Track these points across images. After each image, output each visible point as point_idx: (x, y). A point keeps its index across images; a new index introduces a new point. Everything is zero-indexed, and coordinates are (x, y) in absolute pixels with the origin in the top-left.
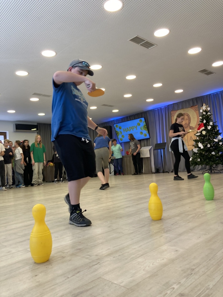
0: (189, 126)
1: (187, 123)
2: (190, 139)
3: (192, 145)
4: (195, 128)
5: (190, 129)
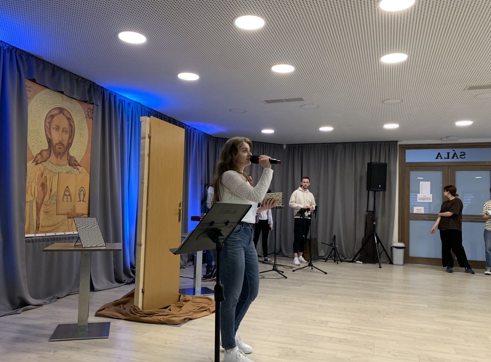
0: (66, 154)
2: (65, 195)
3: (68, 214)
4: (81, 166)
5: (68, 164)
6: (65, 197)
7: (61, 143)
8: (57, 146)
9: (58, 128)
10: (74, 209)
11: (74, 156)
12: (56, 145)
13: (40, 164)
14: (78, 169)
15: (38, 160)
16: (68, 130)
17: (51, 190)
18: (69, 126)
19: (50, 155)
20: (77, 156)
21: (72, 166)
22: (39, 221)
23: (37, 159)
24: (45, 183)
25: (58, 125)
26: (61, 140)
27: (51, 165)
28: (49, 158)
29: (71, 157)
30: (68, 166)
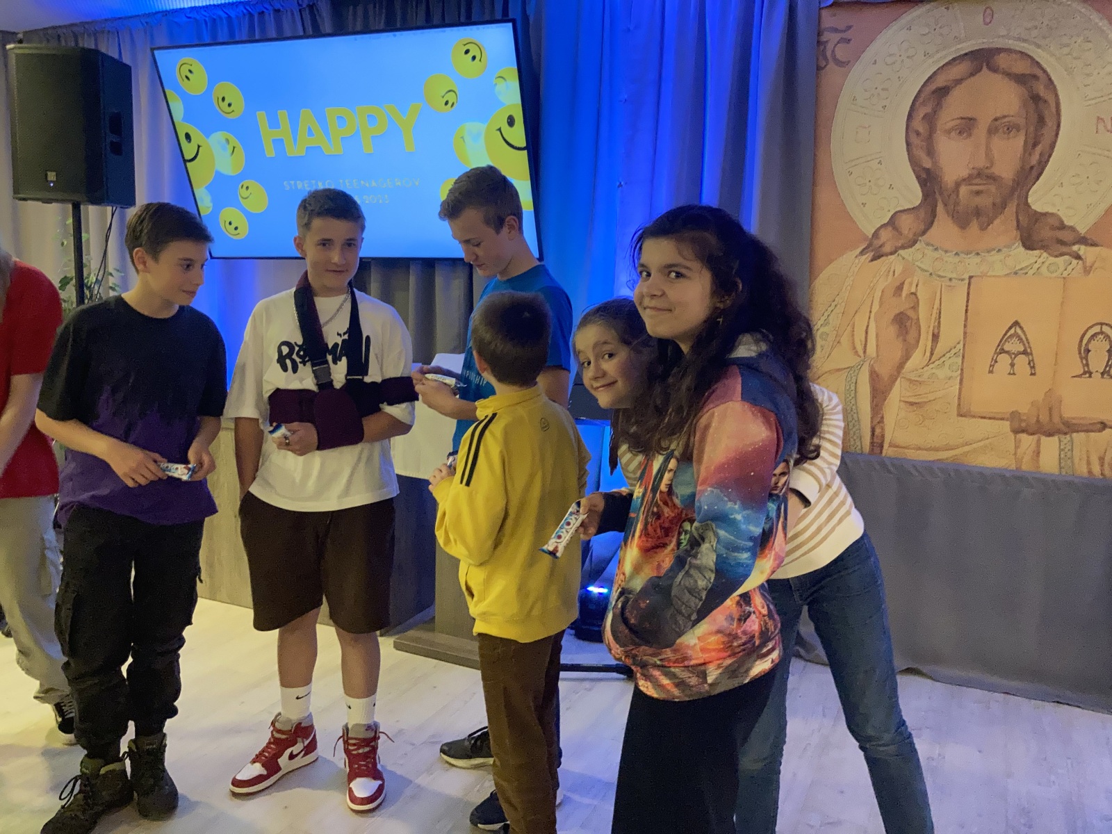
0: (1011, 209)
1: (1006, 169)
2: (1003, 351)
3: (1014, 416)
4: (1094, 245)
5: (1018, 244)
6: (1004, 360)
7: (982, 175)
8: (964, 190)
9: (967, 126)
10: (1052, 403)
11: (1050, 210)
12: (958, 185)
13: (893, 257)
14: (1078, 257)
15: (881, 246)
16: (1022, 122)
17: (935, 337)
18: (1025, 105)
19: (930, 224)
20: (1068, 208)
21: (1044, 247)
22: (883, 429)
23: (877, 243)
24: (911, 313)
25: (969, 116)
26: (981, 163)
27: (936, 254)
28: (924, 233)
29: (1039, 217)
30: (1022, 249)
